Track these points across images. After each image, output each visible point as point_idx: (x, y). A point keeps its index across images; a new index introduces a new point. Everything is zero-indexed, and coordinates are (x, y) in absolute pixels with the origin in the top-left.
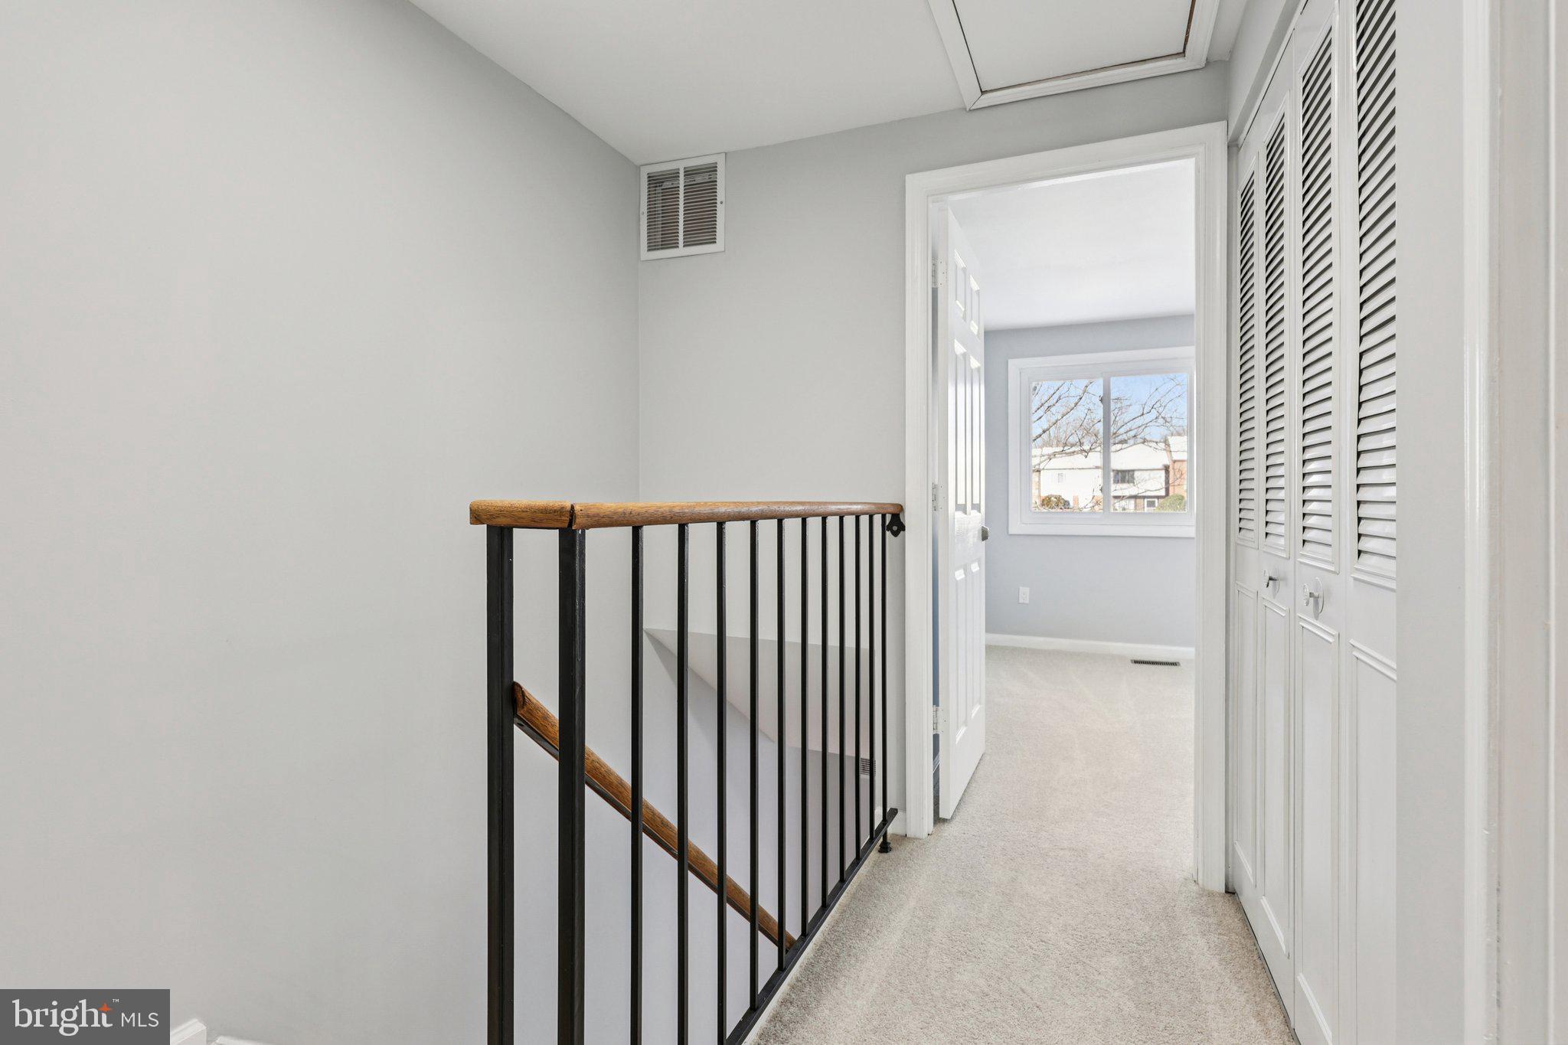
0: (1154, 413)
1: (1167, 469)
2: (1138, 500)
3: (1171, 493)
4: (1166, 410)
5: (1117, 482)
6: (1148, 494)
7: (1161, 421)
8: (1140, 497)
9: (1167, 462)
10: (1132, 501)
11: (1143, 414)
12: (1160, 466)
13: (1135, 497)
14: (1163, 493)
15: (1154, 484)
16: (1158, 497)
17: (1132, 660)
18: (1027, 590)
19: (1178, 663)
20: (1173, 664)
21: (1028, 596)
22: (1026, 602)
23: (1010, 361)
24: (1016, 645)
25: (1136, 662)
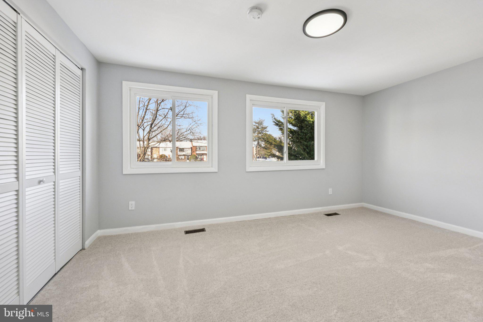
0: (190, 131)
1: (191, 148)
2: (185, 156)
3: (193, 154)
4: (193, 130)
5: (179, 151)
6: (188, 154)
7: (191, 134)
8: (185, 155)
9: (192, 146)
10: (184, 156)
11: (187, 131)
12: (190, 147)
13: (184, 155)
14: (191, 154)
15: (189, 152)
16: (190, 155)
17: (185, 231)
18: (133, 203)
19: (204, 228)
20: (203, 230)
21: (134, 205)
22: (133, 209)
23: (123, 82)
24: (127, 232)
25: (187, 232)
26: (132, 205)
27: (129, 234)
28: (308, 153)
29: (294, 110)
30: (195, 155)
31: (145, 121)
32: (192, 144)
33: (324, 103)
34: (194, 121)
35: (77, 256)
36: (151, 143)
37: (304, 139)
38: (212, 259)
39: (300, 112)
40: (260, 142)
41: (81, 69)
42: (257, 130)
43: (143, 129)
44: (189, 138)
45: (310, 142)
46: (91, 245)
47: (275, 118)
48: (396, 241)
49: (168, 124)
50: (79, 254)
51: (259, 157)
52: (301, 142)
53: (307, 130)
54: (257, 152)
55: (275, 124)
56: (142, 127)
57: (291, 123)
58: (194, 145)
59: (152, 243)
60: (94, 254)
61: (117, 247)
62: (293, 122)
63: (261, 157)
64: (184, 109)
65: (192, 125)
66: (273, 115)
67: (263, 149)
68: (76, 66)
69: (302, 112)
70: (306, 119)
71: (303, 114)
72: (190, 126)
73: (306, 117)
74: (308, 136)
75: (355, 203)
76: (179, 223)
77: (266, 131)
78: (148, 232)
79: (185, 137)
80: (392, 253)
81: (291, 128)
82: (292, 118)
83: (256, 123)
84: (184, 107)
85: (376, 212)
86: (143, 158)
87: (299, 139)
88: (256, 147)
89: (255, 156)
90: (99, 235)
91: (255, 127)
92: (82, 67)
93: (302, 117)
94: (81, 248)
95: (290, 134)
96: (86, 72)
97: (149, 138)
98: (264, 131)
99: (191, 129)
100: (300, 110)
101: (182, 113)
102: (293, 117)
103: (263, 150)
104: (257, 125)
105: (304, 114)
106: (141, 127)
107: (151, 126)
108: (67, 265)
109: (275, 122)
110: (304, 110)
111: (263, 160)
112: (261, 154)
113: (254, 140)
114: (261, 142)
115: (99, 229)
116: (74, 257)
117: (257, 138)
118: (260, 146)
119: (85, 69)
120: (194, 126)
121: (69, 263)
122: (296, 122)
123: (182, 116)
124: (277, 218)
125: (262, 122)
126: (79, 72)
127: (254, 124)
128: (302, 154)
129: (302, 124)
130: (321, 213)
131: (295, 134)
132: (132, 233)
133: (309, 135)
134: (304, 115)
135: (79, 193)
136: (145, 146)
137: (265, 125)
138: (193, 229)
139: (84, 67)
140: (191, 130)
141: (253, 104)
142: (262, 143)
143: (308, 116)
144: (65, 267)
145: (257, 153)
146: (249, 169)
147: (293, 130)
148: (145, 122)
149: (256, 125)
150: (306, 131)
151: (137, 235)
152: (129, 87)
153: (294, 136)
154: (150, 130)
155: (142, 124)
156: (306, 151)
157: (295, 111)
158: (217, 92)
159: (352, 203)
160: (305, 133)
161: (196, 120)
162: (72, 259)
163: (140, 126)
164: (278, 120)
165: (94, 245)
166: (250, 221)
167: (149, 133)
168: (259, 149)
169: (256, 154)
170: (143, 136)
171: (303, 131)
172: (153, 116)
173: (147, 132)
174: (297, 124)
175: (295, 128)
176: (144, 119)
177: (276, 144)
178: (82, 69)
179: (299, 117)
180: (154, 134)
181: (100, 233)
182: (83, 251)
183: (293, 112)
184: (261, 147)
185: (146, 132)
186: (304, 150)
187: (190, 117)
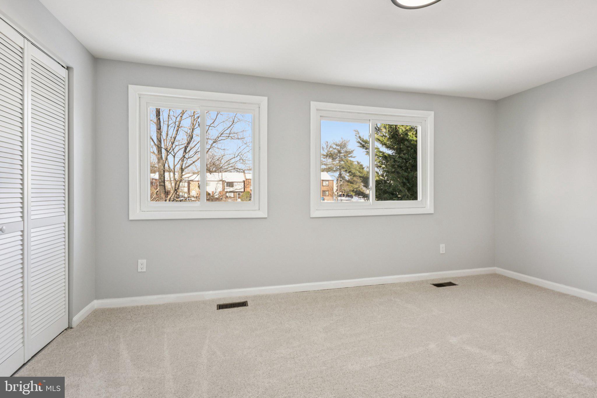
0: (239, 158)
1: (244, 182)
2: (235, 193)
3: (246, 191)
4: (243, 156)
5: (227, 186)
6: (237, 191)
7: (241, 161)
9: (244, 179)
10: (233, 194)
11: (234, 158)
12: (242, 181)
14: (243, 190)
15: (239, 187)
16: (241, 192)
17: (217, 305)
18: (145, 261)
19: (247, 302)
20: (244, 304)
21: (145, 266)
22: (143, 270)
23: (130, 86)
24: (135, 304)
25: (221, 307)
26: (142, 265)
27: (137, 307)
28: (409, 189)
29: (388, 125)
30: (249, 192)
31: (176, 143)
32: (245, 176)
33: (432, 113)
34: (245, 142)
35: (59, 339)
36: (186, 174)
37: (404, 168)
38: (250, 350)
39: (398, 126)
40: (343, 173)
41: (66, 68)
42: (339, 155)
43: (174, 155)
44: (238, 168)
45: (412, 173)
46: (81, 322)
47: (360, 137)
48: (546, 332)
49: (209, 147)
50: (62, 335)
51: (341, 194)
52: (398, 173)
53: (408, 155)
54: (339, 187)
55: (360, 145)
56: (172, 153)
57: (384, 144)
58: (247, 178)
59: (167, 322)
60: (84, 335)
61: (117, 326)
62: (387, 143)
63: (344, 195)
64: (230, 126)
65: (242, 148)
66: (357, 131)
67: (347, 183)
68: (59, 63)
69: (402, 128)
70: (408, 137)
71: (402, 131)
72: (240, 150)
73: (407, 134)
74: (409, 163)
75: (482, 267)
76: (211, 292)
77: (351, 157)
78: (164, 304)
79: (232, 167)
80: (540, 352)
81: (384, 152)
82: (385, 136)
83: (337, 145)
84: (231, 123)
85: (517, 282)
86: (173, 195)
87: (395, 168)
88: (337, 180)
89: (336, 193)
90: (96, 307)
91: (336, 151)
92: (68, 66)
93: (400, 135)
94: (67, 326)
95: (383, 160)
96: (73, 71)
97: (182, 168)
98: (349, 157)
99: (240, 154)
100: (399, 124)
101: (228, 131)
102: (387, 135)
103: (348, 185)
104: (339, 148)
105: (404, 130)
106: (170, 153)
107: (185, 151)
108: (43, 352)
109: (361, 142)
110: (405, 124)
111: (347, 198)
112: (345, 191)
113: (335, 170)
114: (345, 173)
115: (95, 299)
116: (55, 339)
117: (339, 167)
118: (343, 178)
119: (73, 68)
120: (245, 151)
121: (46, 349)
122: (391, 142)
123: (228, 137)
124: (358, 288)
125: (345, 144)
126: (63, 73)
127: (334, 146)
128: (401, 190)
129: (400, 145)
130: (427, 281)
131: (389, 159)
132: (142, 306)
133: (411, 161)
134: (404, 132)
135: (63, 247)
136: (177, 180)
137: (350, 147)
138: (230, 302)
139: (70, 65)
140: (241, 156)
141: (321, 116)
142: (346, 175)
143: (410, 134)
144: (40, 354)
145: (339, 189)
146: (315, 214)
147: (387, 154)
148: (176, 146)
149: (337, 147)
150: (406, 156)
151: (148, 308)
152: (138, 94)
153: (389, 163)
154: (184, 156)
155: (172, 148)
156: (407, 185)
157: (390, 126)
158: (266, 98)
159: (479, 267)
160: (405, 159)
161: (248, 142)
162: (52, 343)
163: (170, 151)
164: (365, 139)
165: (86, 323)
166: (316, 292)
167: (183, 161)
168: (342, 183)
169: (337, 190)
170: (173, 165)
171: (402, 155)
172: (188, 136)
173: (180, 158)
174: (392, 145)
175: (390, 152)
176: (175, 141)
177: (361, 175)
178: (68, 68)
179: (397, 135)
180: (190, 161)
181: (97, 304)
182: (69, 330)
183: (387, 127)
184: (344, 180)
185: (177, 160)
186: (404, 184)
187: (239, 137)
